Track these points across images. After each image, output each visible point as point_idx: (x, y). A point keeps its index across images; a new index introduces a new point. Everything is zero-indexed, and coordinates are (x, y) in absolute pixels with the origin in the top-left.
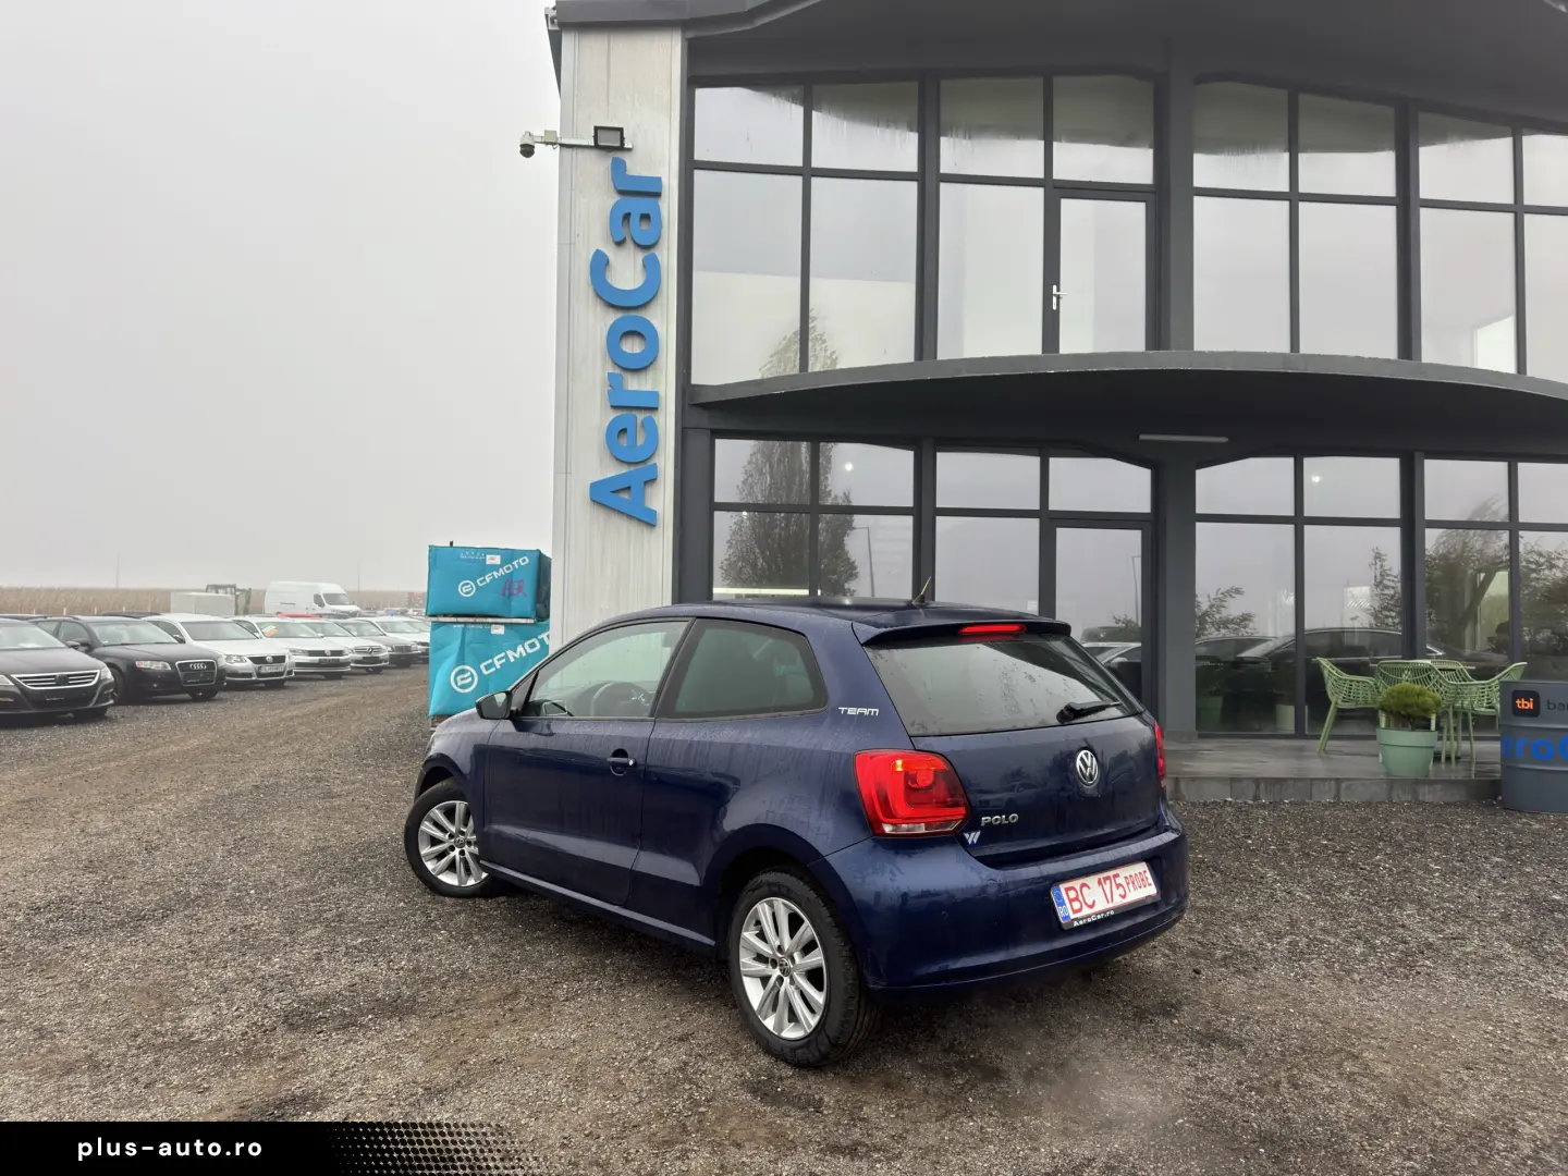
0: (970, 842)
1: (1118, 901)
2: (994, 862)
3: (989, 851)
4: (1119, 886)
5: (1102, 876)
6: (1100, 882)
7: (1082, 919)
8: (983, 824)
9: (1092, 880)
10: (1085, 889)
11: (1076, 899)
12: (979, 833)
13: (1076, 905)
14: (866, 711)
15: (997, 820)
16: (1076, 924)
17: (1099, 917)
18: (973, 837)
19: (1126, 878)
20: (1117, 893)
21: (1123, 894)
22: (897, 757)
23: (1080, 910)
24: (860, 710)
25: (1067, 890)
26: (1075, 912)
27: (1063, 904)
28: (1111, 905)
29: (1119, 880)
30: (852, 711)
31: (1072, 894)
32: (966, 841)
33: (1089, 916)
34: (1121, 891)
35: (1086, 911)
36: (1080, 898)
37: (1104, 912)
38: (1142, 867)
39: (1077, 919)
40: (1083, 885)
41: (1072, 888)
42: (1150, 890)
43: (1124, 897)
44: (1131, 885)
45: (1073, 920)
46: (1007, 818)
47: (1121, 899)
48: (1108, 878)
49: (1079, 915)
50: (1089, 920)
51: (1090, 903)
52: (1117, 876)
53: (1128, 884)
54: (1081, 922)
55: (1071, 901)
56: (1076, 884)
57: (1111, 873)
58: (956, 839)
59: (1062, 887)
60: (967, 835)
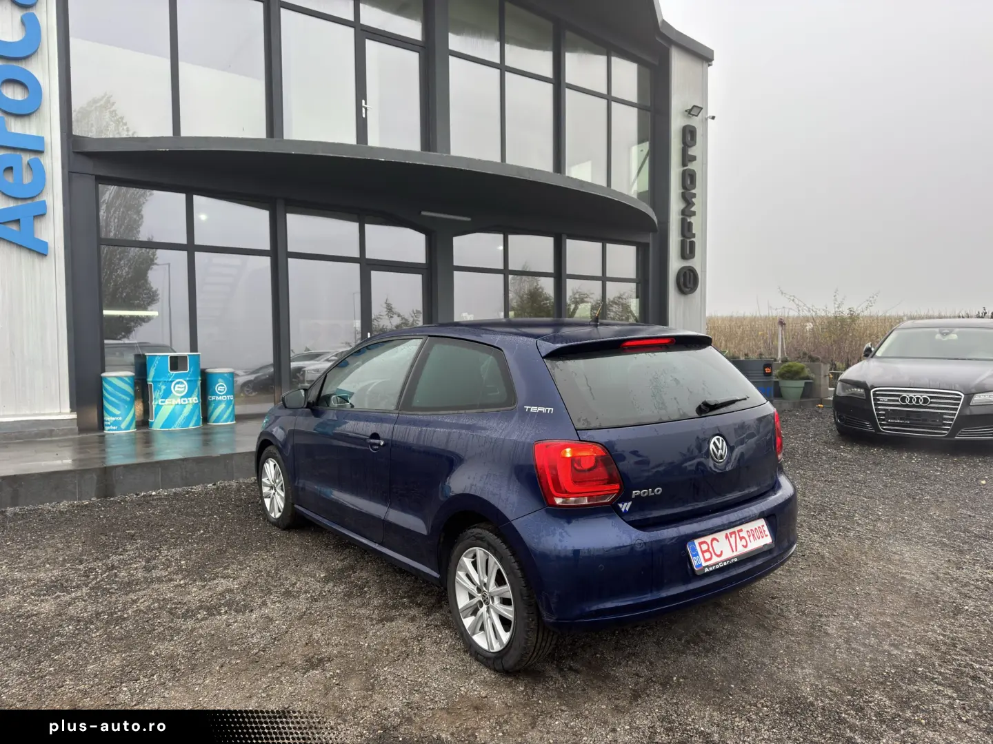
0: (623, 510)
1: (741, 550)
2: (641, 525)
3: (637, 517)
4: (742, 538)
5: (728, 531)
6: (727, 537)
7: (712, 566)
8: (633, 497)
9: (720, 536)
10: (715, 542)
11: (708, 550)
12: (630, 503)
13: (707, 555)
14: (544, 410)
15: (644, 493)
16: (707, 570)
17: (725, 564)
18: (625, 507)
19: (748, 531)
20: (740, 544)
21: (745, 544)
22: (566, 446)
23: (710, 559)
24: (540, 409)
25: (700, 544)
26: (706, 560)
27: (697, 555)
28: (735, 554)
29: (742, 534)
30: (534, 409)
31: (704, 547)
32: (620, 509)
33: (718, 563)
34: (743, 542)
35: (715, 559)
36: (711, 549)
37: (730, 559)
38: (761, 522)
39: (708, 567)
40: (714, 539)
41: (704, 542)
42: (768, 540)
43: (745, 547)
44: (751, 537)
45: (705, 567)
46: (653, 491)
47: (742, 548)
48: (734, 533)
49: (709, 563)
50: (717, 567)
51: (718, 553)
52: (741, 530)
53: (749, 536)
54: (711, 569)
55: (703, 552)
56: (708, 539)
57: (736, 529)
58: (611, 510)
59: (697, 542)
60: (620, 505)
